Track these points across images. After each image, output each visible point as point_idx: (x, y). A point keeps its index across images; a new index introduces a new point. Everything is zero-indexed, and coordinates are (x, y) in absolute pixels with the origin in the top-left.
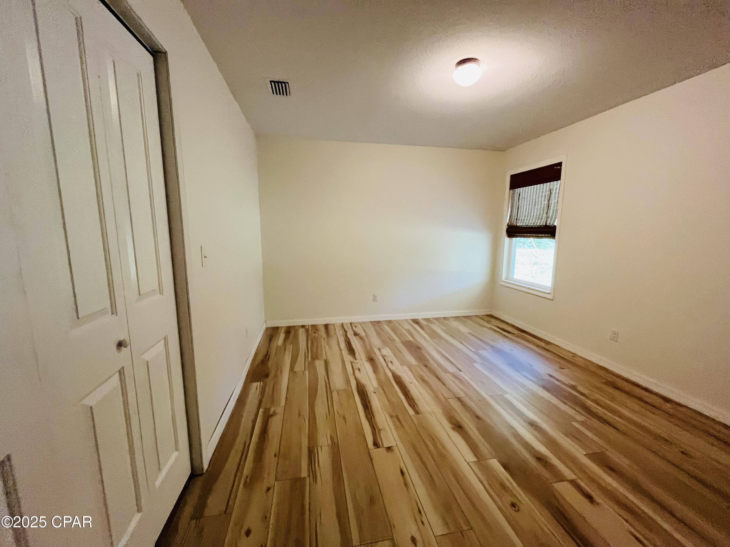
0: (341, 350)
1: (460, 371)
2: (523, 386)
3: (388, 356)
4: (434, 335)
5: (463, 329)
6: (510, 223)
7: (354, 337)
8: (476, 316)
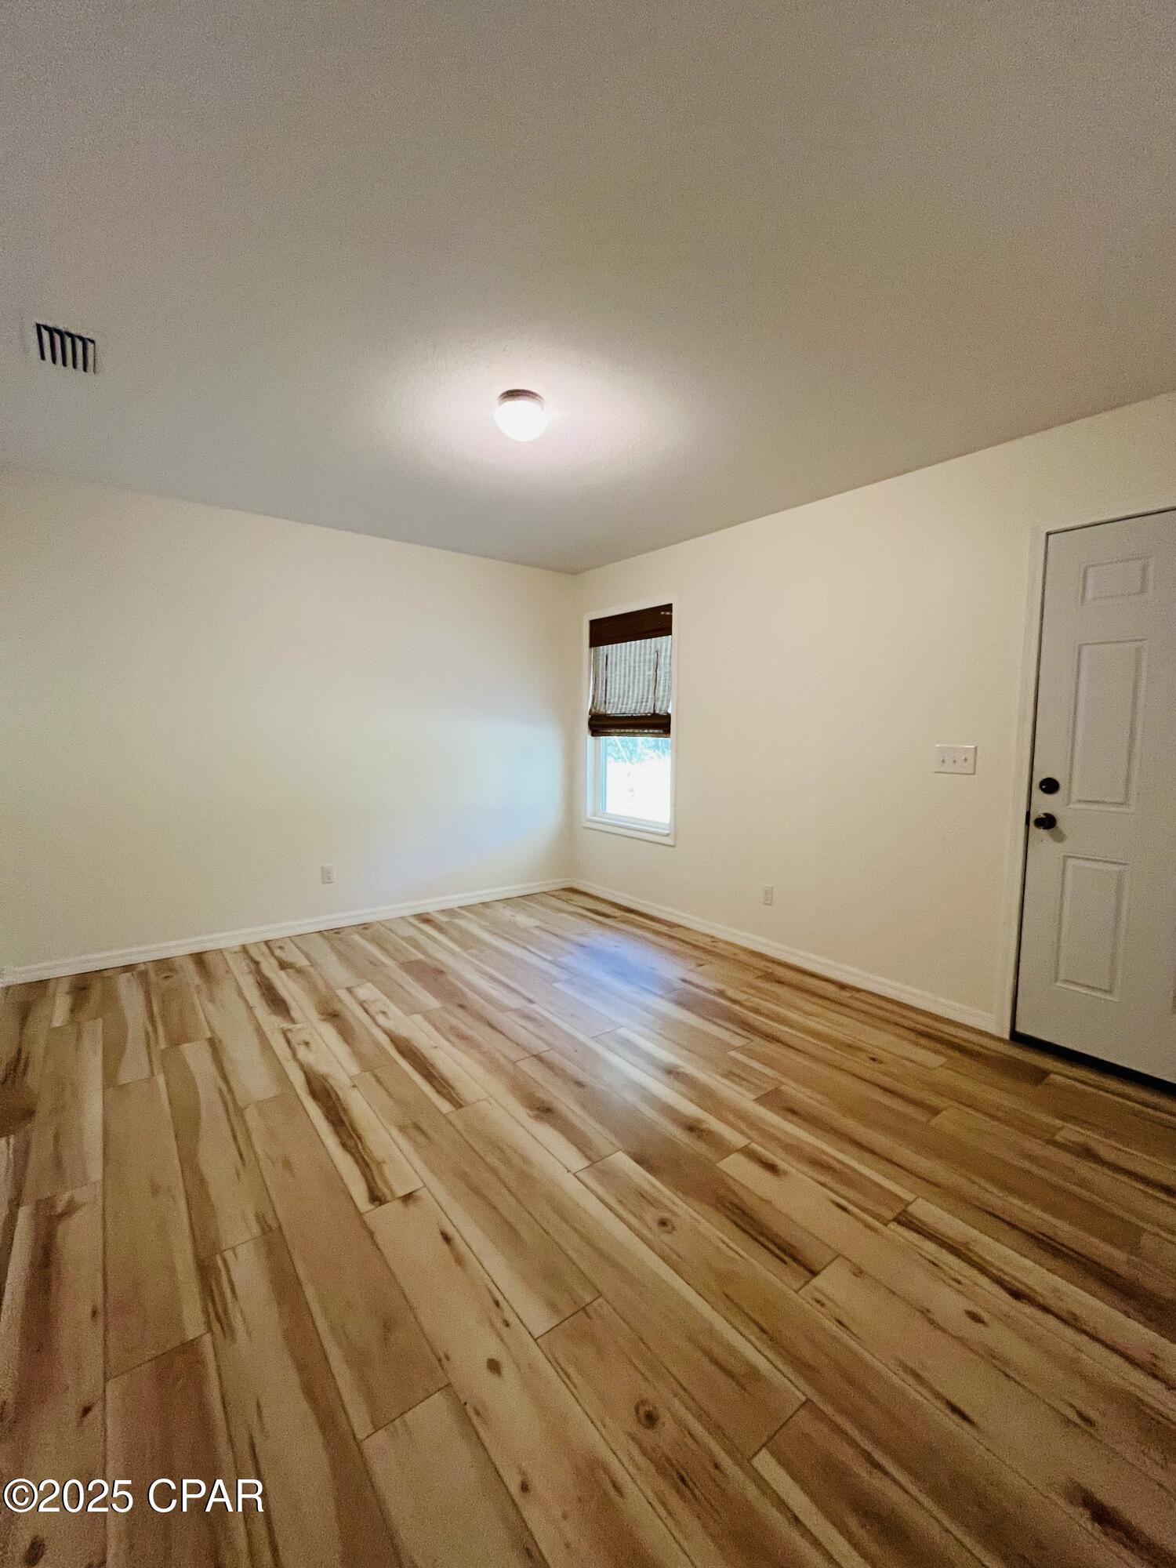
0: (250, 1008)
1: (531, 1001)
2: (647, 1009)
3: (374, 1001)
4: (467, 941)
5: (522, 919)
6: (593, 710)
7: (282, 973)
8: (544, 893)
